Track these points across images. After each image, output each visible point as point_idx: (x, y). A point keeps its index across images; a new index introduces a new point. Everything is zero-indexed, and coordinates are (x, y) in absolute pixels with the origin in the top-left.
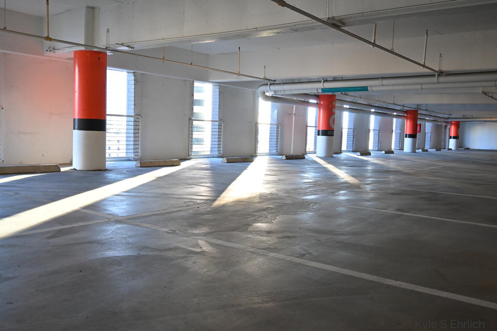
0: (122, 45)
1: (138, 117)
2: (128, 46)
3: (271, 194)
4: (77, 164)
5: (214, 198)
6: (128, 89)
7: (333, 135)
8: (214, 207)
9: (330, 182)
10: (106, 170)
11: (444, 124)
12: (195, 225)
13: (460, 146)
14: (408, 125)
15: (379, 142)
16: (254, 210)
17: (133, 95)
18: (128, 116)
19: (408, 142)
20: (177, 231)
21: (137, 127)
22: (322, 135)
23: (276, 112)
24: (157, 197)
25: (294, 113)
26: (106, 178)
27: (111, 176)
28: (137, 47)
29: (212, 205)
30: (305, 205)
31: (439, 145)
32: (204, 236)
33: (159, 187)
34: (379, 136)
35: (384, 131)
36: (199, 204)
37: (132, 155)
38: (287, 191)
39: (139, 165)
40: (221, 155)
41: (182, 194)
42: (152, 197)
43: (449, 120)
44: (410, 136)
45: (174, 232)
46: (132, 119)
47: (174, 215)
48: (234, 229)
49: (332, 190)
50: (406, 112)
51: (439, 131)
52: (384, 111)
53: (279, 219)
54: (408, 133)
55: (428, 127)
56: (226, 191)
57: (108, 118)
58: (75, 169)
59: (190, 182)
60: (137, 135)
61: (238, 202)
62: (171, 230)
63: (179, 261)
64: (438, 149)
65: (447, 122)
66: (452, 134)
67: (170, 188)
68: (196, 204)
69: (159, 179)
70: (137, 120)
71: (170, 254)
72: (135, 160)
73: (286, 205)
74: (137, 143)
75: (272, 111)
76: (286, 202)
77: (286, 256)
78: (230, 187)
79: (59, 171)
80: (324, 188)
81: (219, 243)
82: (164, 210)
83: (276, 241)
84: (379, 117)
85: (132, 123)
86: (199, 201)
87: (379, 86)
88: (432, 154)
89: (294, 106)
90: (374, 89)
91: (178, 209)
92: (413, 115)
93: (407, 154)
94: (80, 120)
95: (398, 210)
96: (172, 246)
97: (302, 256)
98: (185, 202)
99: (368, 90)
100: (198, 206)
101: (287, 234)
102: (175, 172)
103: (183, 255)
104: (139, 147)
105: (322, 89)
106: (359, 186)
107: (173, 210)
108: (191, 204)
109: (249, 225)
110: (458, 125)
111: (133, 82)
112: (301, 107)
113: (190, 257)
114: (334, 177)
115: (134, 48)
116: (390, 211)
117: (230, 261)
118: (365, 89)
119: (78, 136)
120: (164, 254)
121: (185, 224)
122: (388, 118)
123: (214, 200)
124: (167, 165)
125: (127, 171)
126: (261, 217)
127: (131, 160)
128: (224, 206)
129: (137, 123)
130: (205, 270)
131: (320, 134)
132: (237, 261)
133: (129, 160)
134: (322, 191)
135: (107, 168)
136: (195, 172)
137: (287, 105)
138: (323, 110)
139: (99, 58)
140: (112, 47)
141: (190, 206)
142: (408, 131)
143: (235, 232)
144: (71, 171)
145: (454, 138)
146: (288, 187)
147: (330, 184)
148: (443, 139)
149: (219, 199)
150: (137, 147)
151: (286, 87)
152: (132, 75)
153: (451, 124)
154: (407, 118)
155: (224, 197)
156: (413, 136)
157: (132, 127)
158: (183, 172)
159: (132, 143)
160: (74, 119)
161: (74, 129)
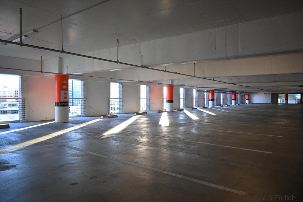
7: (214, 101)
11: (244, 95)
13: (250, 102)
14: (233, 96)
15: (224, 102)
19: (233, 102)
23: (197, 94)
31: (243, 102)
35: (225, 98)
43: (246, 93)
44: (234, 100)
50: (232, 92)
51: (242, 97)
52: (225, 91)
55: (239, 96)
64: (243, 104)
65: (245, 94)
66: (247, 98)
84: (223, 94)
88: (241, 105)
89: (202, 92)
92: (235, 93)
93: (233, 106)
110: (249, 95)
118: (227, 89)
119: (168, 104)
122: (226, 94)
131: (210, 100)
142: (233, 98)
145: (248, 99)
148: (244, 99)
153: (247, 95)
154: (232, 94)
156: (235, 100)
161: (167, 102)
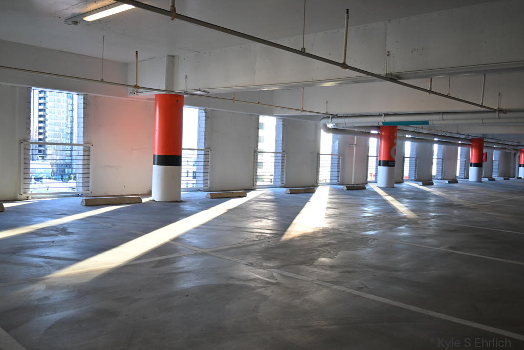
0: (199, 90)
1: (208, 150)
2: (204, 91)
3: (333, 229)
4: (156, 196)
5: (282, 233)
6: (199, 125)
7: (394, 166)
8: (284, 241)
9: (389, 217)
10: (181, 201)
11: (513, 152)
12: (268, 258)
14: (473, 153)
15: (442, 170)
16: (318, 245)
17: (204, 130)
18: (198, 150)
19: (473, 171)
20: (255, 264)
21: (207, 160)
22: (384, 165)
23: (337, 142)
24: (231, 230)
25: (355, 143)
26: (183, 210)
27: (187, 207)
28: (212, 92)
29: (280, 239)
30: (364, 241)
31: (508, 173)
32: (278, 269)
33: (232, 221)
34: (442, 165)
35: (448, 160)
36: (269, 238)
37: (201, 186)
38: (348, 227)
39: (210, 196)
40: (283, 185)
41: (254, 228)
42: (228, 230)
43: (519, 148)
44: (476, 165)
45: (251, 264)
46: (202, 152)
47: (249, 248)
48: (303, 263)
49: (390, 226)
50: (471, 140)
51: (508, 158)
52: (448, 140)
53: (341, 254)
54: (473, 162)
55: (496, 155)
56: (292, 225)
57: (183, 152)
58: (154, 201)
59: (259, 215)
60: (207, 167)
61: (304, 237)
62: (249, 263)
63: (260, 290)
64: (507, 178)
65: (516, 150)
66: (522, 162)
67: (242, 221)
68: (266, 238)
69: (230, 211)
70: (207, 153)
71: (252, 284)
72: (205, 190)
73: (347, 240)
74: (206, 174)
75: (334, 142)
76: (347, 238)
77: (346, 289)
78: (295, 221)
79: (141, 202)
80: (383, 223)
81: (291, 276)
82: (240, 243)
83: (338, 275)
84: (443, 146)
85: (203, 156)
86: (268, 235)
87: (440, 120)
88: (499, 183)
89: (356, 137)
90: (434, 122)
91: (251, 243)
92: (478, 143)
93: (472, 184)
94: (159, 156)
95: (451, 248)
96: (252, 277)
97: (360, 289)
98: (257, 236)
99: (428, 124)
100: (269, 240)
101: (348, 269)
102: (243, 204)
103: (262, 285)
104: (208, 178)
105: (383, 123)
106: (417, 222)
107: (248, 243)
108: (262, 238)
109: (314, 259)
111: (204, 118)
112: (363, 138)
113: (268, 287)
114: (394, 211)
115: (209, 93)
116: (443, 249)
117: (301, 292)
118: (426, 123)
119: (157, 170)
120: (247, 283)
121: (259, 257)
122: (453, 147)
123: (282, 234)
124: (234, 196)
125: (199, 203)
126: (324, 252)
127: (201, 191)
128: (292, 240)
129: (207, 156)
130: (282, 298)
131: (382, 164)
132: (307, 292)
133: (199, 190)
134: (381, 226)
135: (182, 199)
136: (262, 204)
137: (349, 136)
138: (384, 140)
139: (177, 101)
140: (190, 92)
141: (261, 240)
142: (473, 160)
143: (303, 267)
144: (150, 202)
146: (348, 222)
147: (390, 218)
149: (287, 233)
150: (206, 178)
151: (347, 120)
152: (203, 111)
153: (521, 152)
154: (472, 146)
155: (291, 232)
156: (478, 165)
157: (202, 160)
158: (250, 204)
159: (202, 174)
160: (154, 156)
161: (154, 164)
